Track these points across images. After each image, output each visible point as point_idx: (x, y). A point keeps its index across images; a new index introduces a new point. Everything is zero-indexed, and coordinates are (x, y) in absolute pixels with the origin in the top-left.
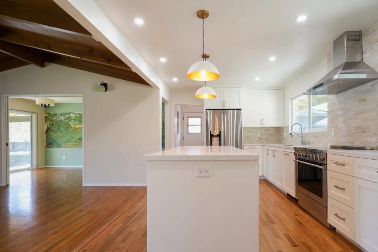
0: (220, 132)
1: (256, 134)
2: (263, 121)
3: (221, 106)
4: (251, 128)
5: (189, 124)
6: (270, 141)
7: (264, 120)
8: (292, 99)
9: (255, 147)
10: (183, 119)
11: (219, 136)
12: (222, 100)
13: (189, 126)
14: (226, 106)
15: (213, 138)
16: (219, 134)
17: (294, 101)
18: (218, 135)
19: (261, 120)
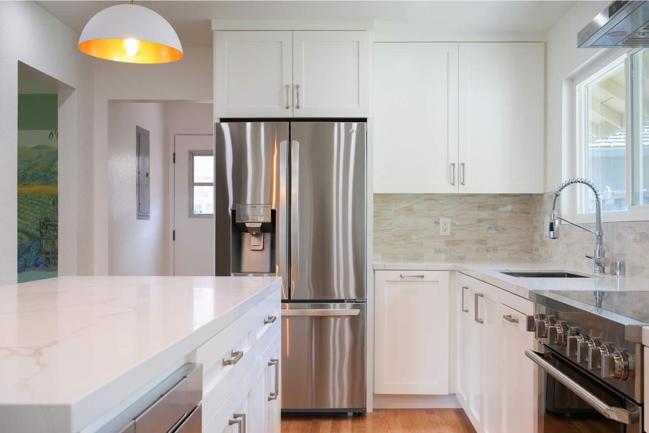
0: (274, 213)
1: (437, 223)
2: (458, 170)
3: (285, 105)
4: (416, 196)
5: (196, 181)
6: (495, 250)
7: (463, 164)
8: (572, 80)
9: (422, 277)
10: (174, 162)
11: (269, 228)
12: (287, 81)
13: (196, 188)
14: (303, 104)
15: (247, 237)
16: (269, 220)
17: (580, 88)
18: (264, 224)
19: (453, 165)
